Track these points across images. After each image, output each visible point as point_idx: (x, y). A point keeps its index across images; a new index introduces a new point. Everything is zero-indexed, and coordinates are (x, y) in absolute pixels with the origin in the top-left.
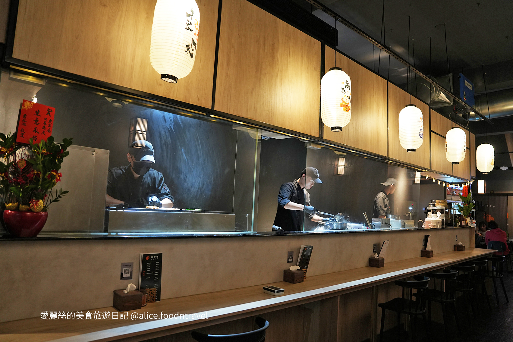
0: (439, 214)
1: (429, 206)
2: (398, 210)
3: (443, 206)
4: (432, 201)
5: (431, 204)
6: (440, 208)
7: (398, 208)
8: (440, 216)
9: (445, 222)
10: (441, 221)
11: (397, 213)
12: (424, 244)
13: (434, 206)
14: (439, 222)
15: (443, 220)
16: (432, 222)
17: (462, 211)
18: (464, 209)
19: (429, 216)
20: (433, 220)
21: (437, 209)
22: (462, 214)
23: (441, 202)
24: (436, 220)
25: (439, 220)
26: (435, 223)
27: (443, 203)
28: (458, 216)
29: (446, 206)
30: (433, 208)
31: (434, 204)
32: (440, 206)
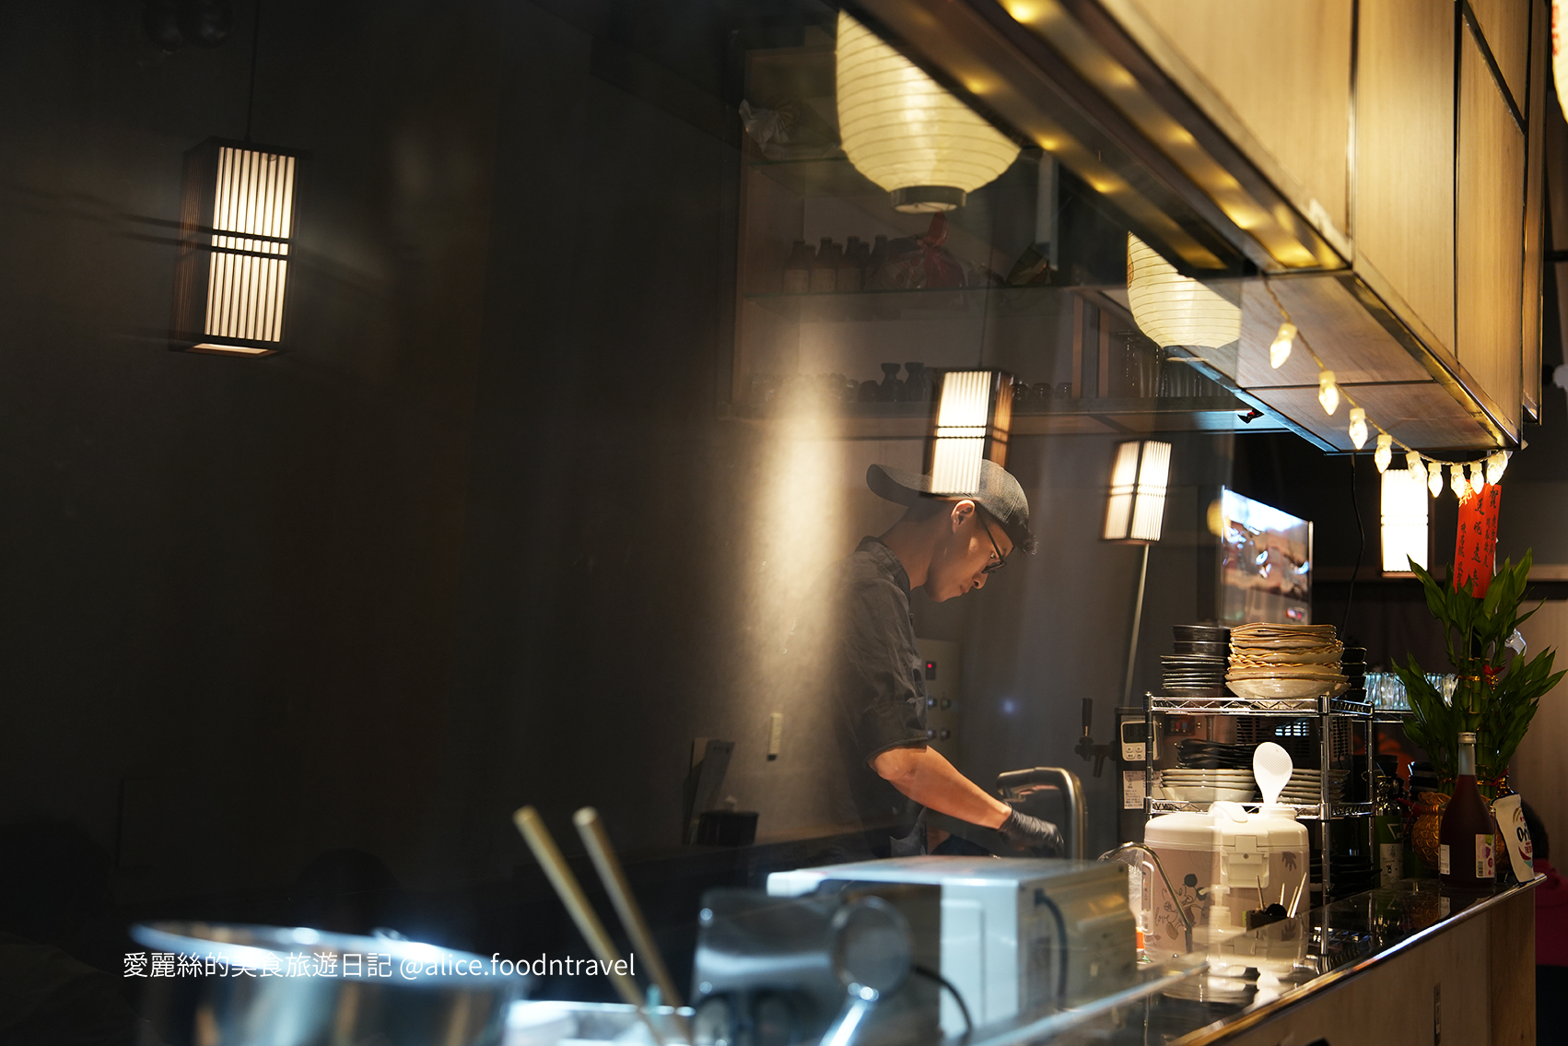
0: (1272, 764)
1: (1168, 685)
2: (777, 731)
3: (1312, 686)
4: (1189, 634)
5: (1187, 659)
6: (1271, 708)
7: (777, 716)
8: (1288, 794)
9: (1326, 849)
10: (1302, 847)
11: (772, 757)
13: (1216, 679)
14: (1289, 858)
15: (1312, 828)
16: (1231, 861)
17: (1469, 738)
18: (1468, 717)
19: (1177, 793)
20: (1235, 837)
21: (1245, 711)
22: (1467, 765)
23: (1291, 643)
24: (1257, 838)
25: (1294, 835)
26: (1257, 866)
27: (1309, 654)
28: (1389, 781)
29: (1338, 686)
30: (1214, 705)
31: (1217, 661)
32: (1277, 687)
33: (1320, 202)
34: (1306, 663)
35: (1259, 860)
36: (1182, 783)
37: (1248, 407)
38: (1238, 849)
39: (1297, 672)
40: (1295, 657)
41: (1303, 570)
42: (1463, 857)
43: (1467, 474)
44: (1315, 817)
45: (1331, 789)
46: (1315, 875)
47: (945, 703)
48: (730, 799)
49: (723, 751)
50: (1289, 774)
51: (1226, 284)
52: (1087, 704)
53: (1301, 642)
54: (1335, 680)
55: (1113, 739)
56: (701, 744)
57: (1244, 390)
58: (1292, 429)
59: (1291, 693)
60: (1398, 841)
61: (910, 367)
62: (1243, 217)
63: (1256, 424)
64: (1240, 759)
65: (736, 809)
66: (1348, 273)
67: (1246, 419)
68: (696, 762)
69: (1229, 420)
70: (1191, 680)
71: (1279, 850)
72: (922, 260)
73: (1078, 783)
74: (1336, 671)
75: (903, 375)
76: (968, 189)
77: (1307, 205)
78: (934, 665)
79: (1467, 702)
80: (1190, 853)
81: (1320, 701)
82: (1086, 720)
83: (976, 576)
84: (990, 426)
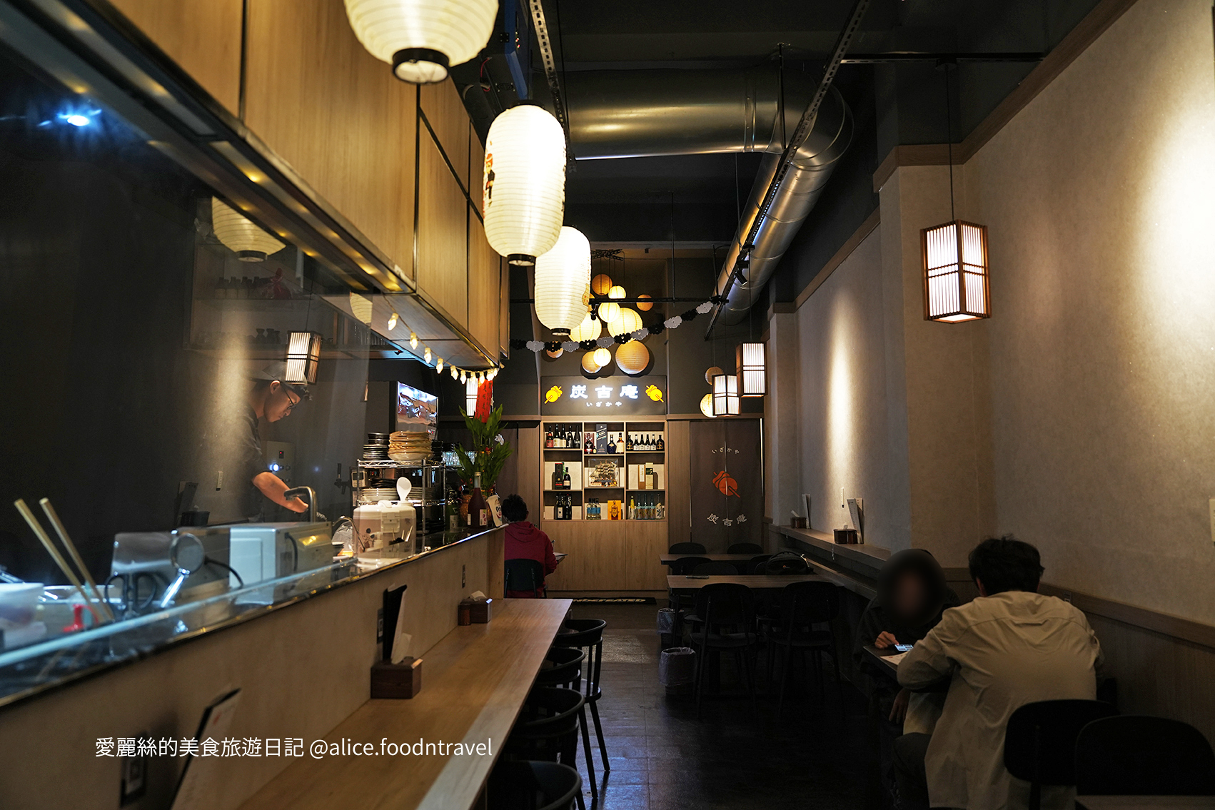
0: (404, 486)
1: (365, 456)
2: (220, 479)
3: (419, 455)
4: (374, 437)
5: (372, 446)
6: (406, 464)
7: (220, 472)
8: (410, 496)
9: (424, 517)
10: (414, 516)
11: (218, 489)
12: (381, 634)
13: (384, 454)
14: (408, 521)
15: (418, 509)
16: (385, 522)
17: (478, 474)
18: (480, 467)
19: (367, 498)
20: (387, 513)
21: (395, 466)
22: (477, 484)
23: (411, 439)
24: (395, 513)
25: (410, 512)
26: (395, 524)
27: (419, 443)
28: (453, 492)
29: (429, 455)
30: (382, 464)
31: (385, 447)
32: (407, 456)
33: (399, 266)
34: (417, 447)
35: (396, 522)
36: (370, 494)
37: (397, 349)
38: (388, 518)
39: (414, 450)
40: (413, 445)
41: (434, 416)
42: (476, 518)
43: (478, 376)
44: (420, 505)
45: (426, 495)
46: (419, 527)
47: (288, 468)
48: (196, 506)
49: (193, 487)
50: (410, 489)
51: (370, 296)
52: (339, 465)
53: (416, 439)
54: (430, 453)
55: (349, 479)
56: (183, 484)
57: (391, 341)
58: (417, 359)
59: (412, 458)
60: (456, 514)
61: (268, 330)
62: (369, 270)
63: (401, 356)
64: (392, 484)
65: (198, 511)
66: (414, 294)
67: (398, 354)
68: (180, 491)
69: (391, 355)
70: (374, 454)
71: (404, 518)
72: (273, 287)
73: (314, 493)
74: (429, 450)
75: (265, 334)
76: (268, 254)
77: (394, 267)
78: (283, 453)
79: (480, 461)
80: (368, 520)
81: (423, 461)
82: (339, 472)
83: (284, 411)
84: (309, 354)
